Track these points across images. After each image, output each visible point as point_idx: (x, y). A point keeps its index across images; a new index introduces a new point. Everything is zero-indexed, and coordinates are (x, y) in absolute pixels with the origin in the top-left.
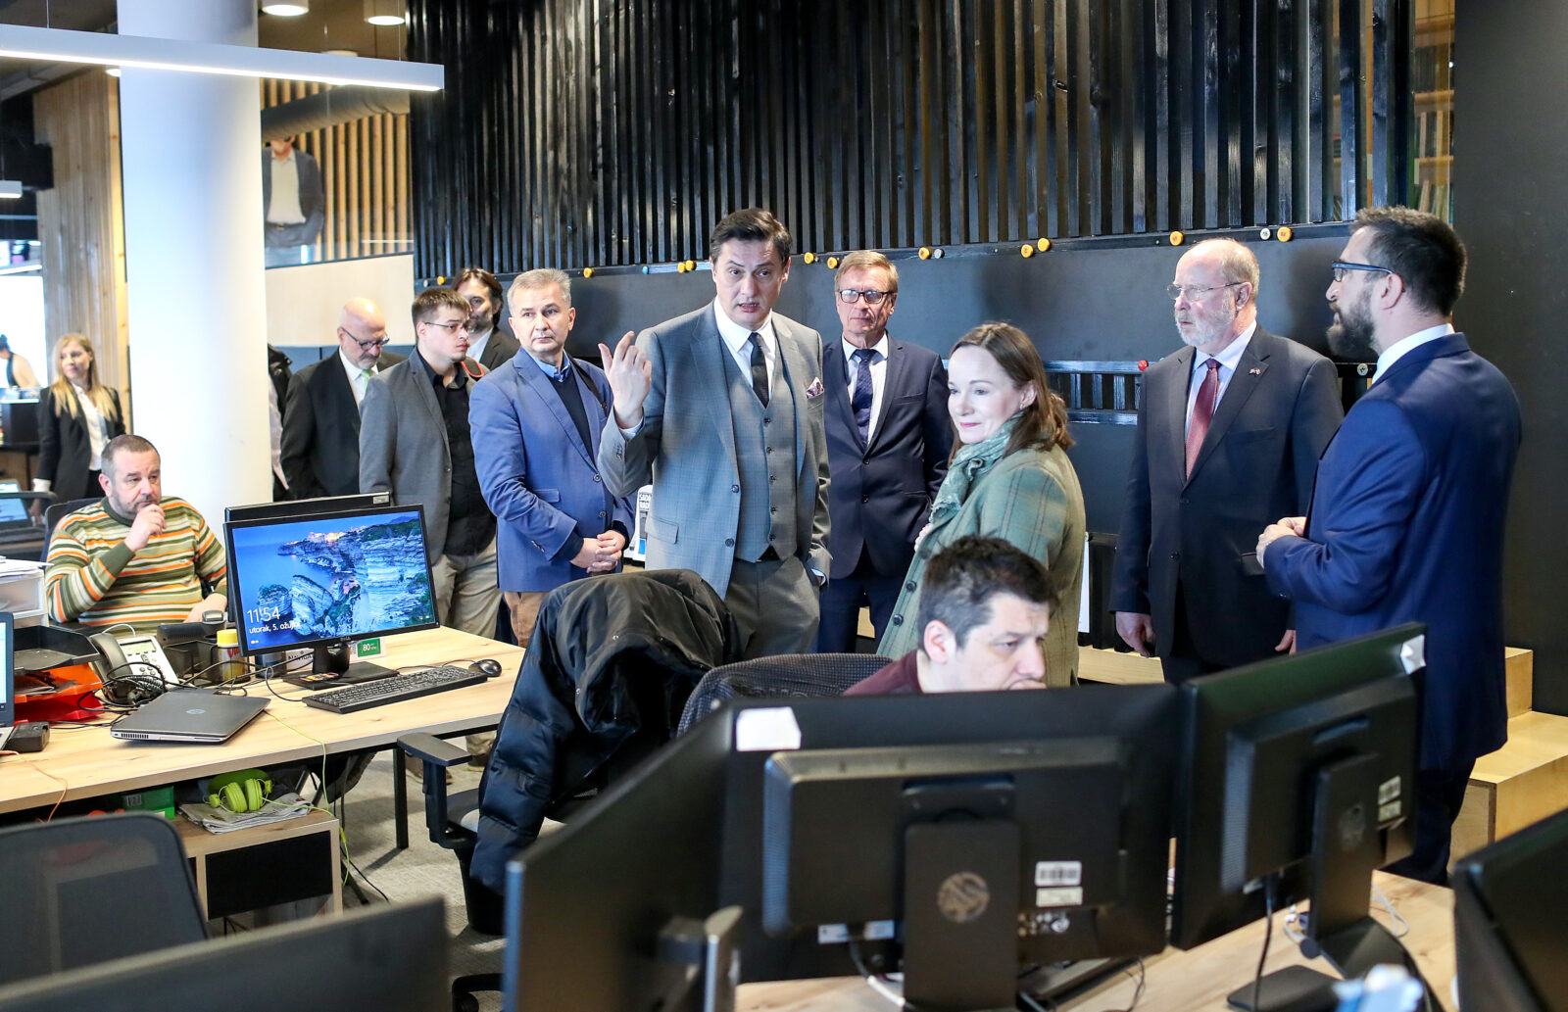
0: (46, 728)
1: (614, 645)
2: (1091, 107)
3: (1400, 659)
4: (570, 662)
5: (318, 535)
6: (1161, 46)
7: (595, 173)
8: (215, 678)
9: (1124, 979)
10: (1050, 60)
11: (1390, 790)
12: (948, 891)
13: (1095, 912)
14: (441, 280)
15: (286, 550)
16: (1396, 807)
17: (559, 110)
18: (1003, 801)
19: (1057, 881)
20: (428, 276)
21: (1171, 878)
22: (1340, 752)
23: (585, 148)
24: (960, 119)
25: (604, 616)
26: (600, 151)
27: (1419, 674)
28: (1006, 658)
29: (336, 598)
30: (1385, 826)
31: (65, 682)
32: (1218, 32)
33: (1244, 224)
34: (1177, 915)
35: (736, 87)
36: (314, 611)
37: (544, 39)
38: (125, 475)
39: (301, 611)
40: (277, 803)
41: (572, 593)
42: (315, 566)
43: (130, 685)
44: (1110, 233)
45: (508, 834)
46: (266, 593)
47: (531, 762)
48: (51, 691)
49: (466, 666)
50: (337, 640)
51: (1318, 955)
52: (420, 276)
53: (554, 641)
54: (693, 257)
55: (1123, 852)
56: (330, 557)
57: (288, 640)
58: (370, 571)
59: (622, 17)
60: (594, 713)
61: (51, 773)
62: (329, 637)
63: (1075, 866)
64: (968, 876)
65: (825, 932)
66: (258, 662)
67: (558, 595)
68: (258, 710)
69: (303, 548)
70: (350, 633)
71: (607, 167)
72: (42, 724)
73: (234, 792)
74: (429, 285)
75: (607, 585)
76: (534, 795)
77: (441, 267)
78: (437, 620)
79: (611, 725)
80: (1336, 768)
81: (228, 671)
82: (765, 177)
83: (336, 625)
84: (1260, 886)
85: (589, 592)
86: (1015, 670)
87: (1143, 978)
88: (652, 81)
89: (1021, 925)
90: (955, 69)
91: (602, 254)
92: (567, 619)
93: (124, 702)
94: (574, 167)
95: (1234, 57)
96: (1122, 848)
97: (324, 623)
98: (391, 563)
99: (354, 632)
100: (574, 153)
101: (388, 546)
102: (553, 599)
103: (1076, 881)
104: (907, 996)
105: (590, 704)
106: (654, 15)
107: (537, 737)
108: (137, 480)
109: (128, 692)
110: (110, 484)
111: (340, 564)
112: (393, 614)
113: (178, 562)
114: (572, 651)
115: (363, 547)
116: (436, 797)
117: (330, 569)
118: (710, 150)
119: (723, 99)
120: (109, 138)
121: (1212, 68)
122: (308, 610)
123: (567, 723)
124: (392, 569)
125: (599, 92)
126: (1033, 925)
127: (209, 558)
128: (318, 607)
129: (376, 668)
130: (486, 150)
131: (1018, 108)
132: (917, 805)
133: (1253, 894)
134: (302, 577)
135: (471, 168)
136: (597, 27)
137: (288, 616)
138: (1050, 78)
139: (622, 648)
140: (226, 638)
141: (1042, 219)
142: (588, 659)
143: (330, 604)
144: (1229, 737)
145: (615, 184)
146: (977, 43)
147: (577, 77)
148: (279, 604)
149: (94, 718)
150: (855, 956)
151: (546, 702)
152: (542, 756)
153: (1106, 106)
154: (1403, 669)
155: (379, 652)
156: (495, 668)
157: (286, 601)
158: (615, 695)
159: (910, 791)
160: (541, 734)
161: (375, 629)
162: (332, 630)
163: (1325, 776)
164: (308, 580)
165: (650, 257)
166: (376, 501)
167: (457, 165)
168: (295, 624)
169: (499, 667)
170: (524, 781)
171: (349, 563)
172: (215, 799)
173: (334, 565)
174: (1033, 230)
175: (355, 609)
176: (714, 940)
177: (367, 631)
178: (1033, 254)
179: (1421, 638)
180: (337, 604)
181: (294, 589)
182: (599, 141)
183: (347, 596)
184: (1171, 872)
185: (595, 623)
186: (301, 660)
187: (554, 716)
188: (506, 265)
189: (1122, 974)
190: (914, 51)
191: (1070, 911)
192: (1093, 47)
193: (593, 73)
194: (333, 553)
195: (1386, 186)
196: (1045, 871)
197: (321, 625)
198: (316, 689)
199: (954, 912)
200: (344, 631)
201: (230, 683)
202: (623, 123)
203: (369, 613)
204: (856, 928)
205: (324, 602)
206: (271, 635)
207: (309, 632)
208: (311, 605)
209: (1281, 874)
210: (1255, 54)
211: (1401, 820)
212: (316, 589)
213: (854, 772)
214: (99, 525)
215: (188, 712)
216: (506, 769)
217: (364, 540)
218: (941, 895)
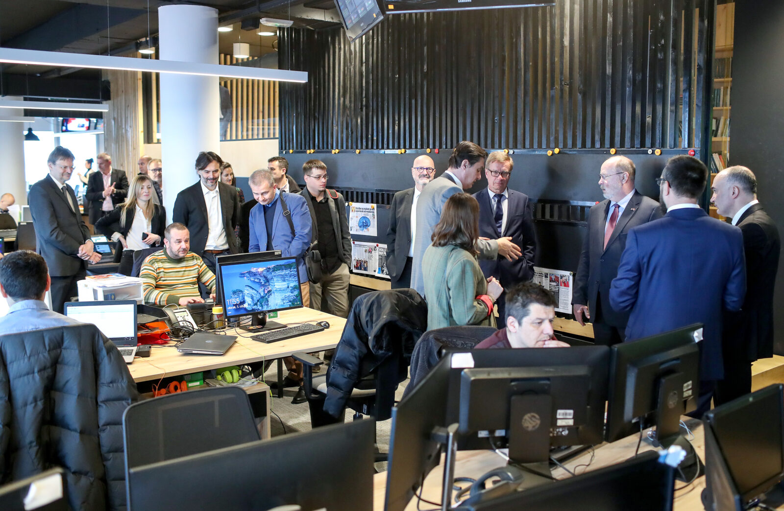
0: (150, 347)
1: (384, 320)
2: (579, 94)
3: (693, 337)
4: (366, 326)
5: (255, 269)
6: (609, 70)
7: (362, 109)
8: (212, 327)
9: (587, 454)
10: (562, 73)
11: (688, 386)
12: (526, 420)
13: (578, 428)
14: (291, 151)
15: (242, 275)
16: (690, 392)
17: (346, 80)
18: (546, 388)
19: (564, 417)
20: (285, 149)
21: (606, 417)
22: (669, 372)
23: (357, 97)
24: (523, 96)
25: (379, 307)
26: (364, 99)
27: (700, 342)
28: (538, 328)
29: (262, 295)
30: (686, 399)
31: (154, 328)
32: (633, 66)
33: (641, 147)
34: (608, 430)
35: (425, 76)
36: (253, 300)
37: (340, 49)
38: (175, 240)
39: (248, 300)
40: (244, 379)
41: (367, 298)
42: (254, 282)
43: (180, 330)
44: (585, 148)
45: (339, 394)
46: (234, 293)
47: (350, 366)
48: (150, 332)
49: (315, 323)
50: (262, 312)
51: (658, 446)
52: (282, 149)
53: (359, 317)
54: (405, 147)
55: (588, 407)
56: (260, 278)
57: (243, 312)
58: (275, 284)
59: (375, 42)
60: (376, 347)
61: (157, 366)
62: (259, 311)
63: (571, 411)
64: (533, 414)
65: (480, 433)
66: (229, 320)
67: (361, 298)
68: (233, 340)
69: (249, 274)
70: (267, 310)
71: (367, 107)
72: (149, 346)
73: (227, 374)
74: (285, 153)
75: (380, 296)
76: (351, 379)
77: (291, 145)
78: (302, 304)
79: (383, 352)
80: (668, 378)
81: (216, 324)
82: (437, 115)
83: (262, 306)
84: (638, 420)
85: (373, 298)
86: (542, 332)
87: (594, 453)
88: (388, 70)
89: (551, 432)
90: (521, 75)
91: (364, 144)
92: (365, 308)
93: (177, 336)
94: (353, 105)
95: (639, 77)
96: (588, 405)
97: (257, 305)
98: (284, 281)
99: (269, 309)
100: (353, 99)
101: (283, 273)
102: (359, 300)
103: (571, 417)
104: (510, 457)
105: (375, 343)
106: (390, 42)
107: (352, 355)
108: (180, 242)
109: (178, 333)
110: (168, 243)
111: (264, 281)
112: (285, 302)
113: (191, 279)
114: (367, 322)
115: (273, 274)
116: (308, 378)
117: (260, 283)
118: (413, 101)
119: (419, 81)
120: (137, 80)
121: (630, 81)
122: (251, 300)
123: (365, 350)
124: (285, 283)
125: (364, 74)
126: (555, 432)
127: (204, 275)
128: (255, 298)
129: (276, 324)
130: (313, 96)
131: (548, 92)
132: (515, 389)
133: (635, 423)
134: (249, 286)
135: (306, 103)
136: (364, 46)
137: (243, 302)
138: (561, 81)
139: (387, 321)
140: (217, 310)
141: (556, 139)
142: (374, 325)
143: (259, 297)
144: (628, 366)
145: (371, 114)
146: (531, 64)
147: (355, 66)
148: (239, 297)
149: (166, 343)
150: (492, 443)
151: (356, 341)
152: (354, 363)
153: (584, 95)
154: (694, 341)
155: (277, 317)
156: (327, 325)
157: (242, 296)
158: (384, 339)
159: (513, 384)
160: (354, 354)
161: (278, 308)
162: (260, 308)
163: (663, 380)
164: (251, 287)
165: (385, 146)
166: (276, 253)
167: (299, 101)
168: (246, 305)
169: (329, 325)
170: (347, 373)
171: (267, 280)
172: (219, 377)
173: (261, 281)
174: (552, 145)
175: (270, 299)
176: (451, 434)
177: (274, 309)
178: (552, 155)
179: (702, 329)
180: (262, 297)
181: (245, 291)
182: (364, 95)
183: (266, 294)
184: (606, 414)
185: (376, 311)
186: (247, 321)
187: (359, 347)
188: (321, 146)
189: (586, 452)
190: (503, 65)
191: (569, 428)
192: (580, 69)
193: (362, 65)
194: (261, 276)
195: (700, 135)
196: (560, 413)
197: (256, 306)
198: (254, 332)
199: (528, 427)
200: (265, 309)
201: (220, 329)
202: (375, 87)
203: (275, 301)
204: (492, 432)
205: (257, 296)
206: (237, 310)
207: (251, 309)
208: (252, 298)
209: (646, 415)
210: (648, 75)
211: (692, 397)
212: (254, 291)
213: (493, 376)
214: (162, 261)
215: (207, 342)
216: (339, 368)
217: (273, 271)
218: (523, 421)
